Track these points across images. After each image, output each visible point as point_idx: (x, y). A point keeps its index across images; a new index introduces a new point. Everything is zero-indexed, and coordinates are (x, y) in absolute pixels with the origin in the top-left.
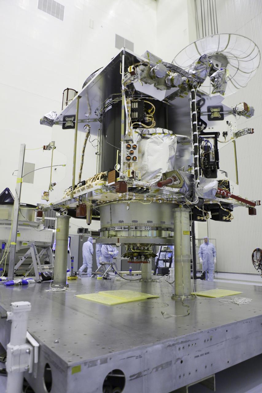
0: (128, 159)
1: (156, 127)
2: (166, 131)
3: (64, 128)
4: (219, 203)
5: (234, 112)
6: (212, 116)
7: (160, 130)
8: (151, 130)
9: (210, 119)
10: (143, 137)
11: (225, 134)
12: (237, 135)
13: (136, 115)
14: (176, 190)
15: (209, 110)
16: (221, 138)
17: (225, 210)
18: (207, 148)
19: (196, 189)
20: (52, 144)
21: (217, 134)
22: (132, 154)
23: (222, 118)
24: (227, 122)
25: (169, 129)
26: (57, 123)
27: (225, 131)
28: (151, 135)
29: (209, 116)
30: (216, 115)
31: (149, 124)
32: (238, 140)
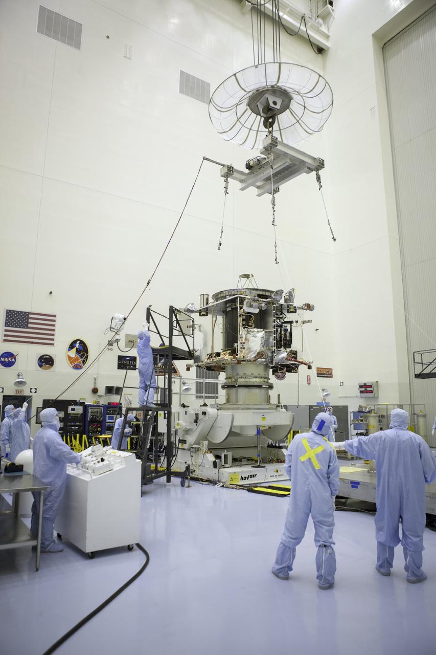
0: (241, 348)
1: (254, 328)
2: (259, 330)
3: (200, 315)
6: (290, 311)
7: (256, 330)
8: (252, 330)
9: (288, 312)
10: (248, 332)
11: (297, 322)
12: (303, 323)
13: (244, 323)
14: (264, 360)
15: (288, 307)
16: (294, 324)
17: (293, 367)
18: (286, 330)
19: (274, 359)
21: (291, 322)
22: (243, 346)
23: (295, 312)
24: (298, 314)
25: (261, 328)
26: (196, 312)
27: (297, 320)
28: (252, 332)
29: (288, 310)
30: (292, 310)
31: (251, 326)
32: (304, 326)
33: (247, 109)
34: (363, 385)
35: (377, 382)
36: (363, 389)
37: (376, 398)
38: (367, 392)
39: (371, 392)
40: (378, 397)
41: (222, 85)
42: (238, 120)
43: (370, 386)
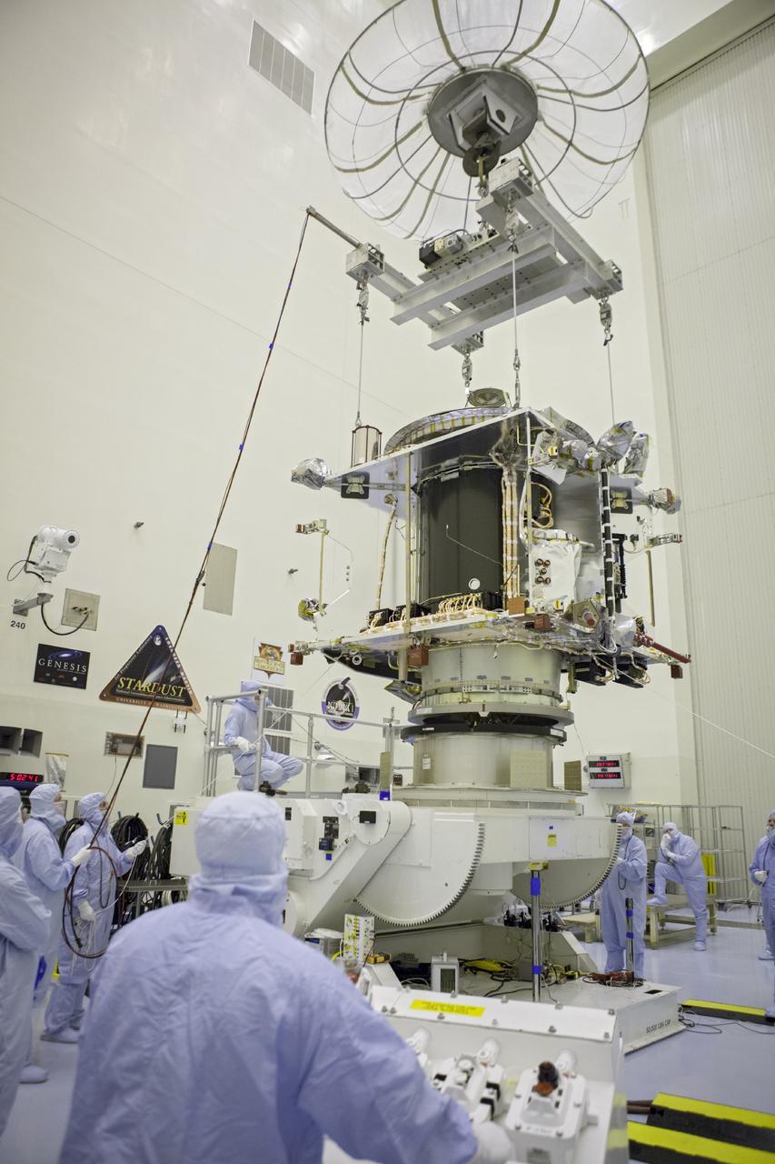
0: (539, 581)
4: (632, 656)
5: (649, 501)
6: (614, 505)
11: (634, 538)
12: (654, 542)
16: (627, 544)
17: (637, 667)
20: (319, 525)
21: (622, 537)
22: (544, 573)
23: (630, 511)
24: (638, 518)
26: (331, 484)
27: (635, 533)
28: (549, 540)
30: (621, 504)
31: (545, 521)
32: (654, 551)
33: (420, 124)
34: (598, 759)
35: (629, 754)
36: (597, 770)
37: (625, 789)
38: (604, 776)
39: (618, 775)
40: (630, 788)
41: (391, 13)
42: (396, 146)
43: (616, 763)
